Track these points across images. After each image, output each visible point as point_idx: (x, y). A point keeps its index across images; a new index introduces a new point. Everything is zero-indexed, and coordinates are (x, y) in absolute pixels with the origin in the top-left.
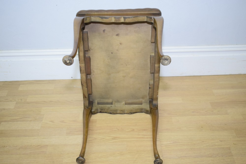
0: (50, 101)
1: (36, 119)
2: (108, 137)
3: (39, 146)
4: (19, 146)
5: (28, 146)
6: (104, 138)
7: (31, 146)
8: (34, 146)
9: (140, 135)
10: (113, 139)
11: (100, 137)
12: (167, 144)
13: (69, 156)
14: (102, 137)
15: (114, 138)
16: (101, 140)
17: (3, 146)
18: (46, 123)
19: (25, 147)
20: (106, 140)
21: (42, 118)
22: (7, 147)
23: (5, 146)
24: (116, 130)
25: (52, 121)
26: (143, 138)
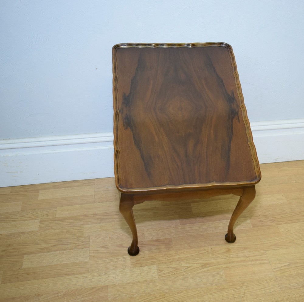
0: (94, 214)
1: (78, 245)
2: (195, 264)
3: (93, 288)
4: (62, 292)
5: (77, 290)
6: (189, 267)
7: (82, 289)
8: (86, 289)
9: (239, 257)
10: (202, 266)
11: (183, 265)
12: (281, 267)
13: (144, 300)
14: (186, 265)
15: (204, 266)
16: (186, 270)
17: (36, 295)
18: (96, 250)
19: (72, 292)
20: (193, 269)
21: (88, 243)
22: (42, 295)
23: (39, 295)
24: (204, 252)
25: (104, 247)
26: (245, 261)
